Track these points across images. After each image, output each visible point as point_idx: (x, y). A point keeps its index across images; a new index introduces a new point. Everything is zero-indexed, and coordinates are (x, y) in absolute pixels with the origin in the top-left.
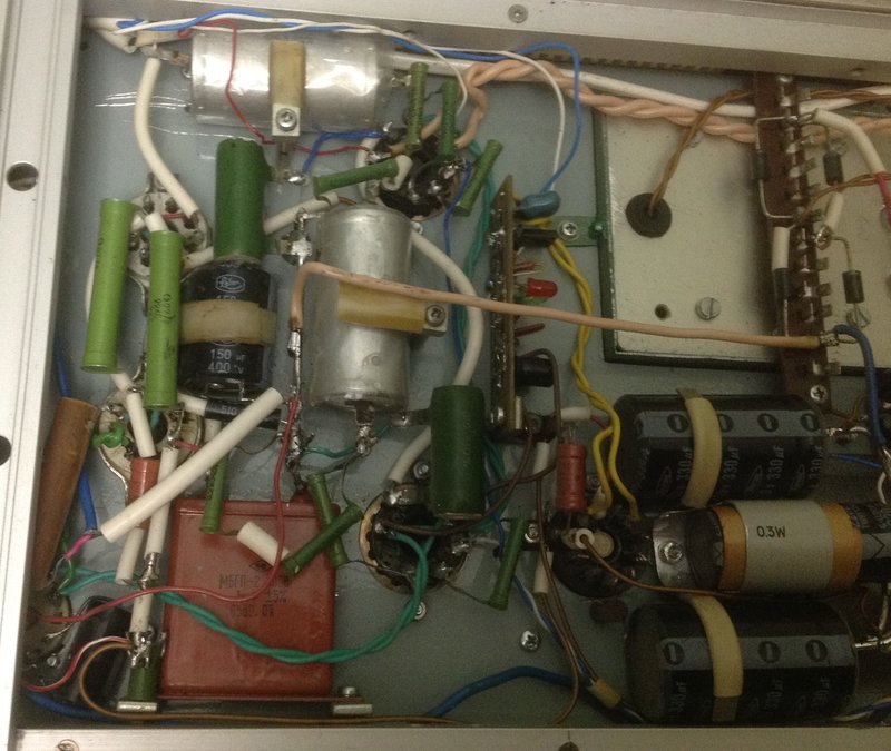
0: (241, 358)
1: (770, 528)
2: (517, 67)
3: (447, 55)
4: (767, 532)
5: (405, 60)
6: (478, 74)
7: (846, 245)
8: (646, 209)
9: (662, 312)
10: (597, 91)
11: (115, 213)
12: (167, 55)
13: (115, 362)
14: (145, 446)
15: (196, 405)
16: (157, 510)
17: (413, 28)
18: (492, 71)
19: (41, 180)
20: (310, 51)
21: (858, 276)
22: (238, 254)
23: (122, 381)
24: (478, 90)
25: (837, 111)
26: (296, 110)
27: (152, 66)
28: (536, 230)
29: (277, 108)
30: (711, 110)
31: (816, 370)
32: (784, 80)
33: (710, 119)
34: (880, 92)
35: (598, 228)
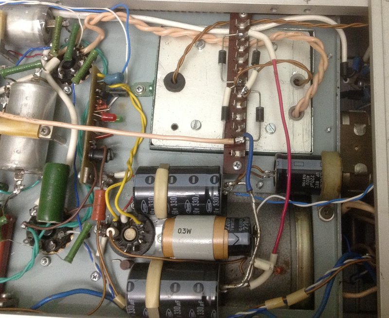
1: (185, 229)
2: (109, 15)
4: (183, 231)
6: (92, 18)
7: (260, 94)
8: (172, 80)
9: (175, 127)
10: (150, 24)
18: (99, 17)
20: (10, 13)
21: (263, 110)
24: (94, 27)
25: (262, 31)
30: (206, 32)
31: (238, 154)
32: (243, 16)
33: (205, 37)
34: (287, 19)
35: (151, 88)
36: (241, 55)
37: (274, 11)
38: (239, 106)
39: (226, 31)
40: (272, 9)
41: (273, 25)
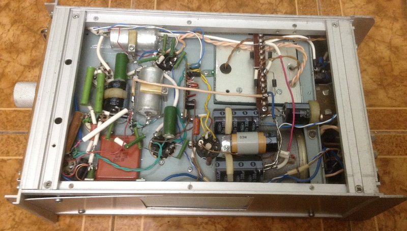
0: (118, 101)
1: (243, 136)
2: (191, 35)
3: (173, 33)
5: (162, 34)
6: (181, 36)
7: (273, 73)
8: (224, 68)
9: (228, 91)
10: (211, 39)
11: (90, 70)
12: (105, 35)
13: (88, 103)
14: (94, 122)
15: (107, 113)
16: (96, 134)
17: (164, 27)
18: (184, 36)
19: (72, 62)
20: (138, 32)
21: (276, 80)
22: (120, 79)
23: (90, 108)
24: (181, 40)
25: (273, 42)
26: (134, 46)
27: (102, 38)
28: (196, 72)
29: (130, 45)
30: (241, 43)
31: (264, 103)
32: (260, 35)
33: (241, 45)
34: (284, 37)
35: (213, 72)
36: (262, 54)
37: (277, 33)
38: (263, 80)
39: (252, 43)
40: (276, 32)
41: (277, 40)
